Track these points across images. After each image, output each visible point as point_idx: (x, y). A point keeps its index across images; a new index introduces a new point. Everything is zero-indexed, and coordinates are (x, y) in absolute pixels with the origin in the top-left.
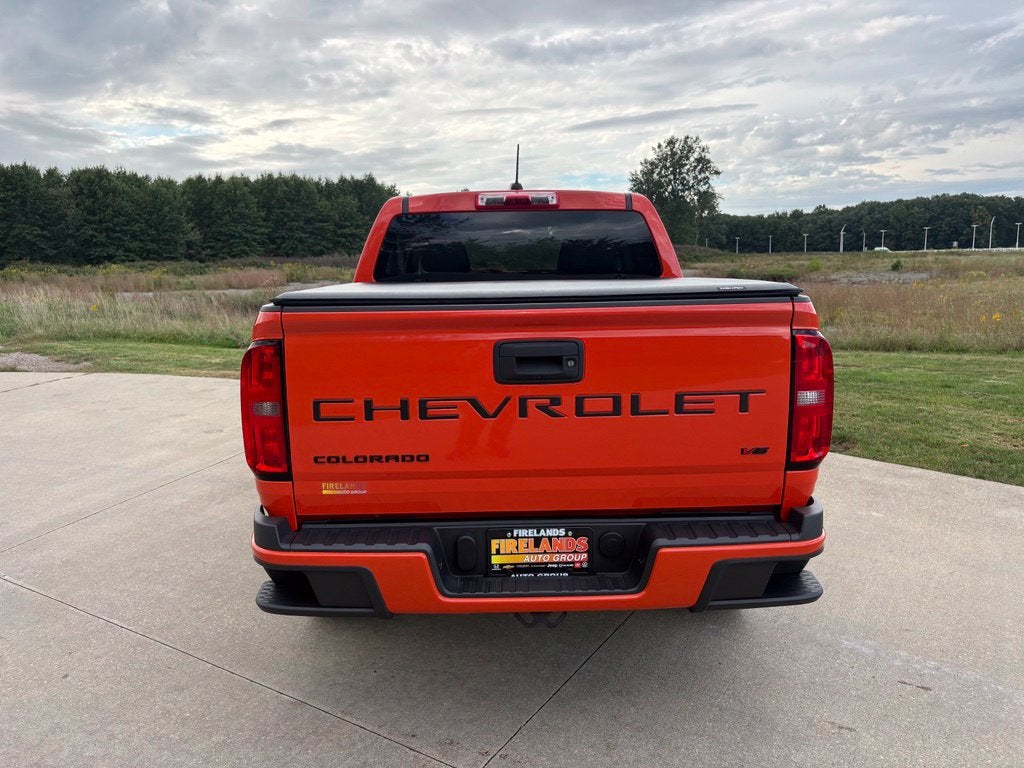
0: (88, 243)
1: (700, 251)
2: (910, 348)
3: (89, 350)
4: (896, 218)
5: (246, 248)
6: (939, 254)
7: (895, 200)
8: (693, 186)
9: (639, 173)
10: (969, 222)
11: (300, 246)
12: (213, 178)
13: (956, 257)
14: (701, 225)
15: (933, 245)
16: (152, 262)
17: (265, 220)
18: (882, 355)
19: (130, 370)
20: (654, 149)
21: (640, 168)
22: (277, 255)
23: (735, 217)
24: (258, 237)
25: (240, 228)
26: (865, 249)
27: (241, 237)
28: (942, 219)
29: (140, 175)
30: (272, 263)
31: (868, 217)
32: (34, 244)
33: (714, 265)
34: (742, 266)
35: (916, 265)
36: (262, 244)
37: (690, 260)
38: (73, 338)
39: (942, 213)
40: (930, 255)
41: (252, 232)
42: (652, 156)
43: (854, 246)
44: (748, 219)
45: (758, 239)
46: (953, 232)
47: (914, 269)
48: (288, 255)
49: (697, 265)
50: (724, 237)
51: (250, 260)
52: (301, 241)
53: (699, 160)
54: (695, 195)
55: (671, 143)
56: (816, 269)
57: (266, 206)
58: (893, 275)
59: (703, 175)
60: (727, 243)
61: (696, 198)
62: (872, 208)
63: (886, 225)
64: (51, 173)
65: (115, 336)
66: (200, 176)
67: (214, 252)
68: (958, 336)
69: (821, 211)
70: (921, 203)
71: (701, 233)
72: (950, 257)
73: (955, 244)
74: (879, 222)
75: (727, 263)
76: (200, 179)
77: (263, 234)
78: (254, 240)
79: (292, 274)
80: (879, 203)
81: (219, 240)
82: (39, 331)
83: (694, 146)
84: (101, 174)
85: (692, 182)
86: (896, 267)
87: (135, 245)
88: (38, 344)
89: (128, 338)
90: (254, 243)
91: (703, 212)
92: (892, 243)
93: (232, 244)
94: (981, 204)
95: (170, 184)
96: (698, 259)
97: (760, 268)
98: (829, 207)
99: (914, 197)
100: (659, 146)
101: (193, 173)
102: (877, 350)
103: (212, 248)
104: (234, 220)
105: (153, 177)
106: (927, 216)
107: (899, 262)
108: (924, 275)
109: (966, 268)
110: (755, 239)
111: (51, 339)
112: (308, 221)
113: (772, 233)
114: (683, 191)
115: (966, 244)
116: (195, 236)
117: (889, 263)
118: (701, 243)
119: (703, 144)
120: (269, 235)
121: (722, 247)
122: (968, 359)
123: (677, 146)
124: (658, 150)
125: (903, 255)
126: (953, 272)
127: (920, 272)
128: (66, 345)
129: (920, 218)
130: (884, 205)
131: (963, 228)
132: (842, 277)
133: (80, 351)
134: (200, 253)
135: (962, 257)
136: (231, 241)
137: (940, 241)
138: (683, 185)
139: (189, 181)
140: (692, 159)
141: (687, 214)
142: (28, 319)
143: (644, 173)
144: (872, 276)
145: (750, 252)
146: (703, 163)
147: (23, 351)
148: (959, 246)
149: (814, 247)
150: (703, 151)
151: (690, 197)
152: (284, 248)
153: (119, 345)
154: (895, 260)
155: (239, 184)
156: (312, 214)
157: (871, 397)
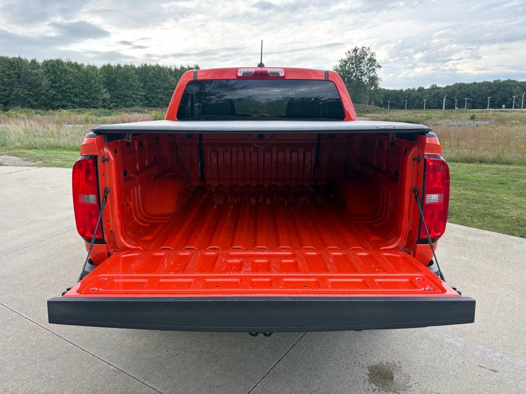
0: (53, 99)
1: (369, 108)
2: (481, 162)
3: (43, 155)
4: (473, 92)
5: (133, 103)
6: (495, 111)
7: (472, 82)
8: (366, 74)
9: (338, 66)
10: (511, 95)
11: (161, 102)
12: (116, 66)
13: (504, 113)
14: (370, 94)
15: (492, 106)
16: (84, 109)
17: (143, 88)
18: (466, 165)
19: (61, 166)
20: (346, 53)
21: (339, 64)
22: (149, 106)
23: (388, 90)
24: (139, 97)
25: (130, 92)
26: (456, 108)
27: (131, 97)
28: (497, 93)
29: (79, 63)
30: (146, 110)
31: (459, 91)
32: (25, 99)
33: (376, 115)
34: (391, 116)
35: (483, 117)
36: (142, 100)
37: (364, 112)
38: (36, 148)
39: (498, 89)
40: (490, 112)
41: (136, 94)
42: (345, 57)
43: (450, 106)
44: (395, 91)
45: (399, 102)
46: (503, 100)
47: (482, 119)
48: (154, 106)
49: (368, 115)
50: (382, 101)
51: (134, 109)
52: (161, 99)
53: (370, 60)
54: (367, 78)
55: (355, 50)
56: (430, 118)
57: (144, 81)
58: (471, 122)
59: (372, 68)
60: (384, 104)
61: (368, 80)
62: (461, 86)
63: (468, 95)
64: (34, 62)
65: (58, 147)
66: (109, 65)
67: (116, 104)
68: (507, 156)
69: (434, 88)
70: (486, 84)
71: (370, 98)
72: (501, 113)
73: (504, 106)
74: (464, 94)
75: (384, 114)
76: (109, 66)
77: (142, 95)
78: (138, 98)
79: (156, 116)
80: (464, 84)
81: (120, 98)
82: (18, 144)
83: (367, 52)
84: (59, 63)
85: (366, 71)
86: (472, 118)
87: (77, 100)
88: (17, 151)
89: (65, 148)
90: (138, 100)
91: (371, 87)
92: (471, 105)
93: (127, 100)
94: (518, 85)
95: (94, 68)
96: (368, 112)
97: (400, 117)
98: (438, 85)
99: (483, 81)
100: (349, 52)
101: (106, 63)
102: (463, 162)
103: (116, 102)
104: (128, 88)
105: (86, 65)
106: (490, 91)
107: (474, 115)
108: (487, 122)
109: (510, 119)
110: (398, 102)
111: (24, 148)
112: (165, 89)
113: (407, 99)
114: (361, 76)
115: (509, 106)
116: (107, 96)
117: (469, 115)
118: (370, 103)
119: (372, 51)
120: (145, 96)
121: (381, 106)
122: (513, 168)
123: (358, 52)
124: (348, 54)
125: (477, 112)
126: (502, 121)
127: (485, 120)
128: (31, 152)
129: (486, 92)
130: (467, 85)
131: (508, 98)
132: (444, 122)
133: (38, 155)
134: (109, 105)
135: (507, 113)
136: (126, 99)
137: (496, 105)
138: (362, 73)
139: (104, 67)
140: (366, 59)
141: (363, 88)
142: (13, 137)
143: (341, 67)
144: (459, 122)
145: (395, 109)
146: (372, 61)
147: (9, 154)
148: (506, 107)
149: (429, 107)
150: (372, 55)
151: (365, 79)
152: (153, 103)
153: (59, 152)
154: (472, 114)
155: (129, 69)
156: (167, 85)
157: (461, 189)
